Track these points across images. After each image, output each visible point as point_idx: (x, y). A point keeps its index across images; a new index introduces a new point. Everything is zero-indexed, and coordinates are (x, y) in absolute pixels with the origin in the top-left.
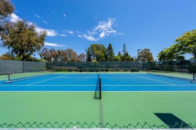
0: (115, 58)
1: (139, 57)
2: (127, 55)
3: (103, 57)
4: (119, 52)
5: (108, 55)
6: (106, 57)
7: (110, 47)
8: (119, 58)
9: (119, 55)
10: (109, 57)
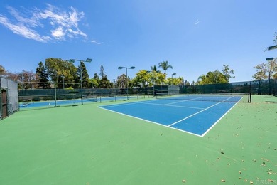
0: (90, 82)
1: (118, 82)
2: (105, 79)
3: (71, 80)
4: (96, 74)
5: (79, 78)
6: (77, 80)
7: (82, 67)
8: (95, 81)
9: (95, 77)
10: (81, 80)
